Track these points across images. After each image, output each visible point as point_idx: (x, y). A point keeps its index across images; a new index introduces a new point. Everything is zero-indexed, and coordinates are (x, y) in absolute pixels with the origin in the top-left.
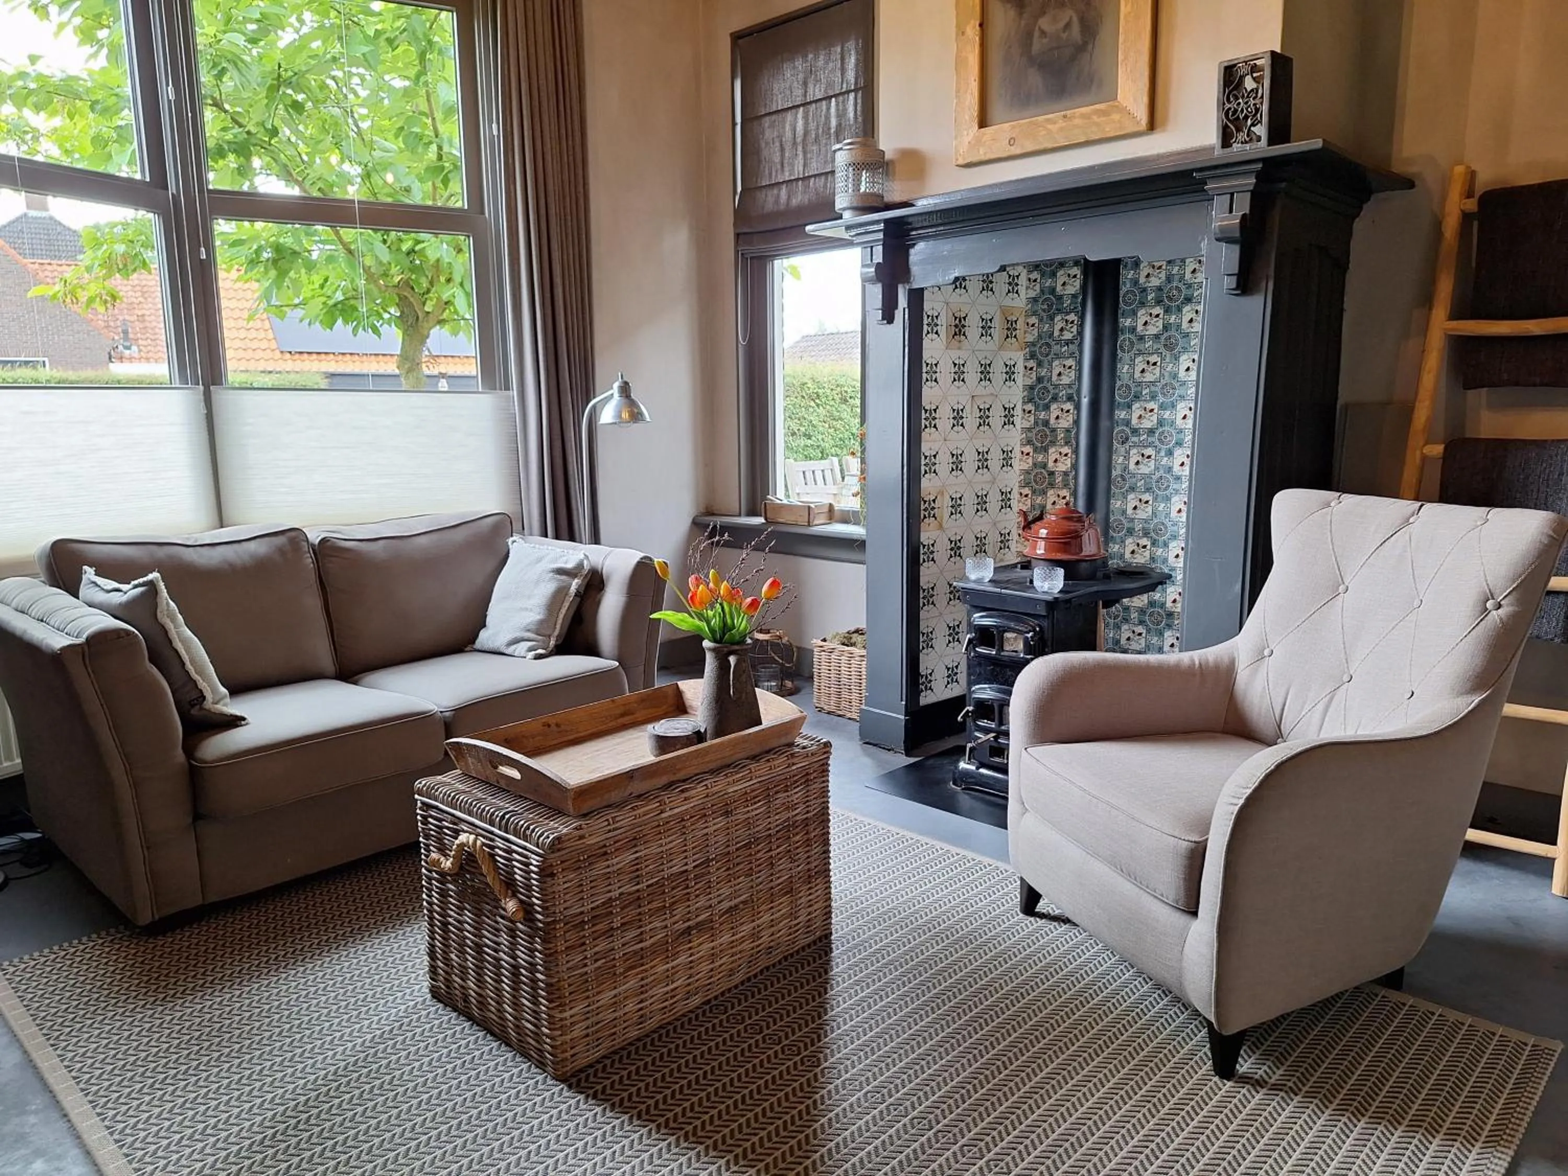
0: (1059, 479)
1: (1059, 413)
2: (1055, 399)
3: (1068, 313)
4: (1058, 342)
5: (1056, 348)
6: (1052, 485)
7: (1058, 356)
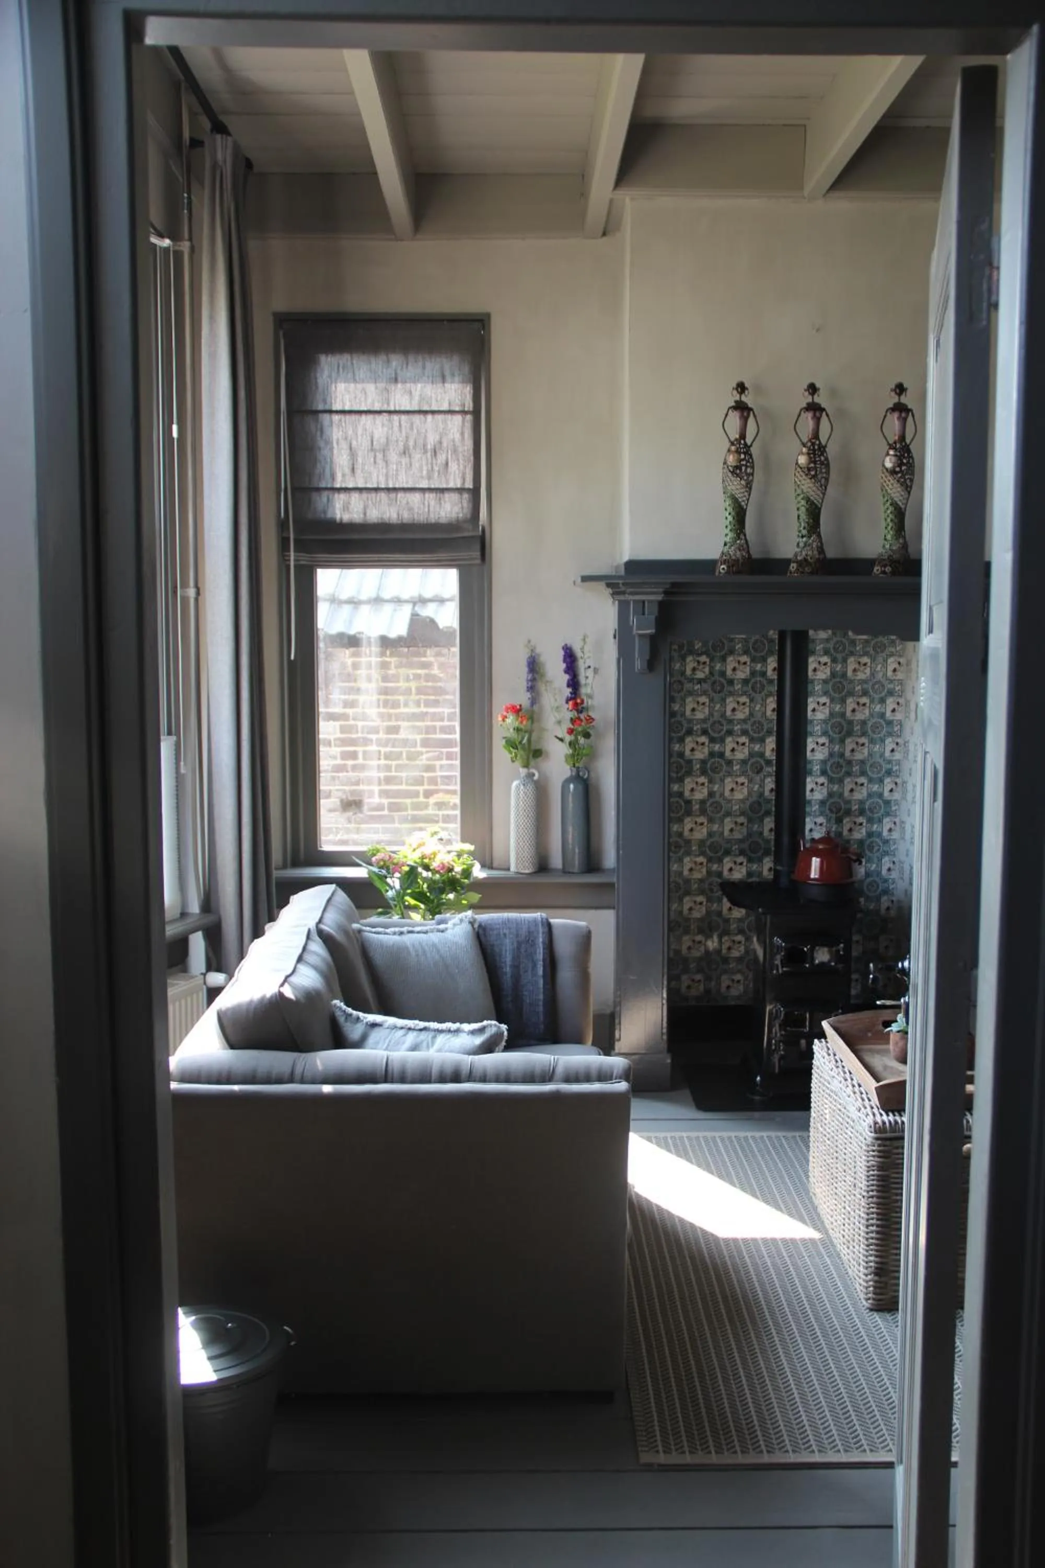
0: (696, 807)
1: (694, 745)
2: (690, 732)
3: (700, 655)
4: (691, 680)
5: (688, 686)
6: (689, 813)
7: (690, 693)
